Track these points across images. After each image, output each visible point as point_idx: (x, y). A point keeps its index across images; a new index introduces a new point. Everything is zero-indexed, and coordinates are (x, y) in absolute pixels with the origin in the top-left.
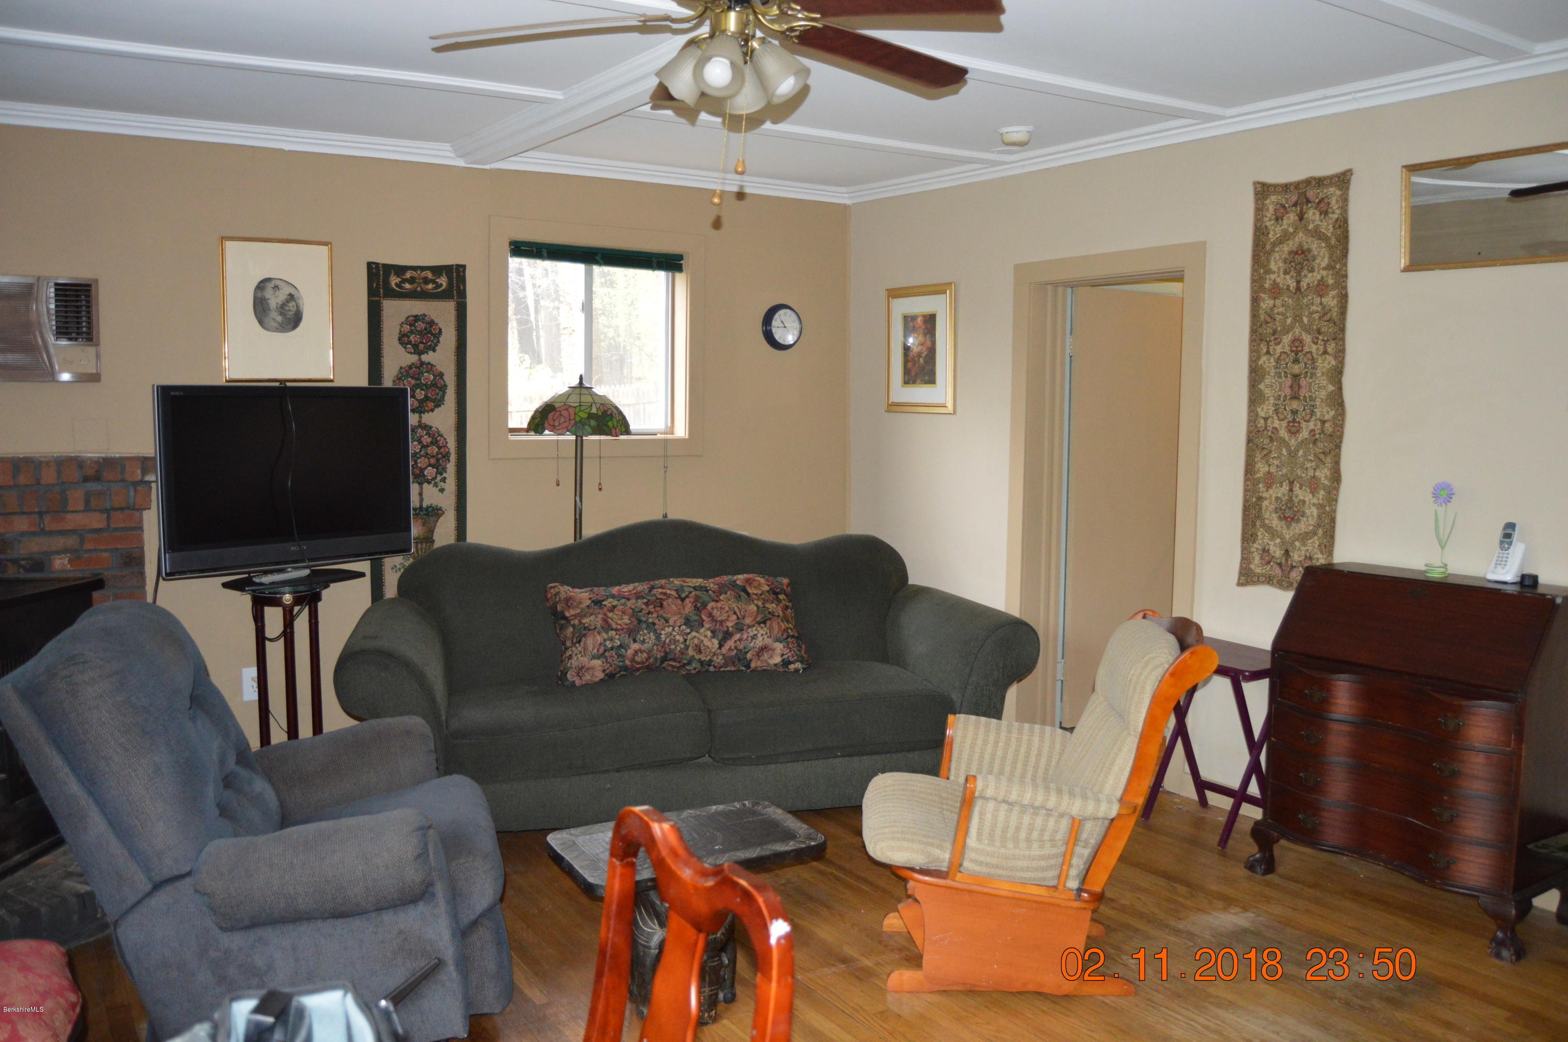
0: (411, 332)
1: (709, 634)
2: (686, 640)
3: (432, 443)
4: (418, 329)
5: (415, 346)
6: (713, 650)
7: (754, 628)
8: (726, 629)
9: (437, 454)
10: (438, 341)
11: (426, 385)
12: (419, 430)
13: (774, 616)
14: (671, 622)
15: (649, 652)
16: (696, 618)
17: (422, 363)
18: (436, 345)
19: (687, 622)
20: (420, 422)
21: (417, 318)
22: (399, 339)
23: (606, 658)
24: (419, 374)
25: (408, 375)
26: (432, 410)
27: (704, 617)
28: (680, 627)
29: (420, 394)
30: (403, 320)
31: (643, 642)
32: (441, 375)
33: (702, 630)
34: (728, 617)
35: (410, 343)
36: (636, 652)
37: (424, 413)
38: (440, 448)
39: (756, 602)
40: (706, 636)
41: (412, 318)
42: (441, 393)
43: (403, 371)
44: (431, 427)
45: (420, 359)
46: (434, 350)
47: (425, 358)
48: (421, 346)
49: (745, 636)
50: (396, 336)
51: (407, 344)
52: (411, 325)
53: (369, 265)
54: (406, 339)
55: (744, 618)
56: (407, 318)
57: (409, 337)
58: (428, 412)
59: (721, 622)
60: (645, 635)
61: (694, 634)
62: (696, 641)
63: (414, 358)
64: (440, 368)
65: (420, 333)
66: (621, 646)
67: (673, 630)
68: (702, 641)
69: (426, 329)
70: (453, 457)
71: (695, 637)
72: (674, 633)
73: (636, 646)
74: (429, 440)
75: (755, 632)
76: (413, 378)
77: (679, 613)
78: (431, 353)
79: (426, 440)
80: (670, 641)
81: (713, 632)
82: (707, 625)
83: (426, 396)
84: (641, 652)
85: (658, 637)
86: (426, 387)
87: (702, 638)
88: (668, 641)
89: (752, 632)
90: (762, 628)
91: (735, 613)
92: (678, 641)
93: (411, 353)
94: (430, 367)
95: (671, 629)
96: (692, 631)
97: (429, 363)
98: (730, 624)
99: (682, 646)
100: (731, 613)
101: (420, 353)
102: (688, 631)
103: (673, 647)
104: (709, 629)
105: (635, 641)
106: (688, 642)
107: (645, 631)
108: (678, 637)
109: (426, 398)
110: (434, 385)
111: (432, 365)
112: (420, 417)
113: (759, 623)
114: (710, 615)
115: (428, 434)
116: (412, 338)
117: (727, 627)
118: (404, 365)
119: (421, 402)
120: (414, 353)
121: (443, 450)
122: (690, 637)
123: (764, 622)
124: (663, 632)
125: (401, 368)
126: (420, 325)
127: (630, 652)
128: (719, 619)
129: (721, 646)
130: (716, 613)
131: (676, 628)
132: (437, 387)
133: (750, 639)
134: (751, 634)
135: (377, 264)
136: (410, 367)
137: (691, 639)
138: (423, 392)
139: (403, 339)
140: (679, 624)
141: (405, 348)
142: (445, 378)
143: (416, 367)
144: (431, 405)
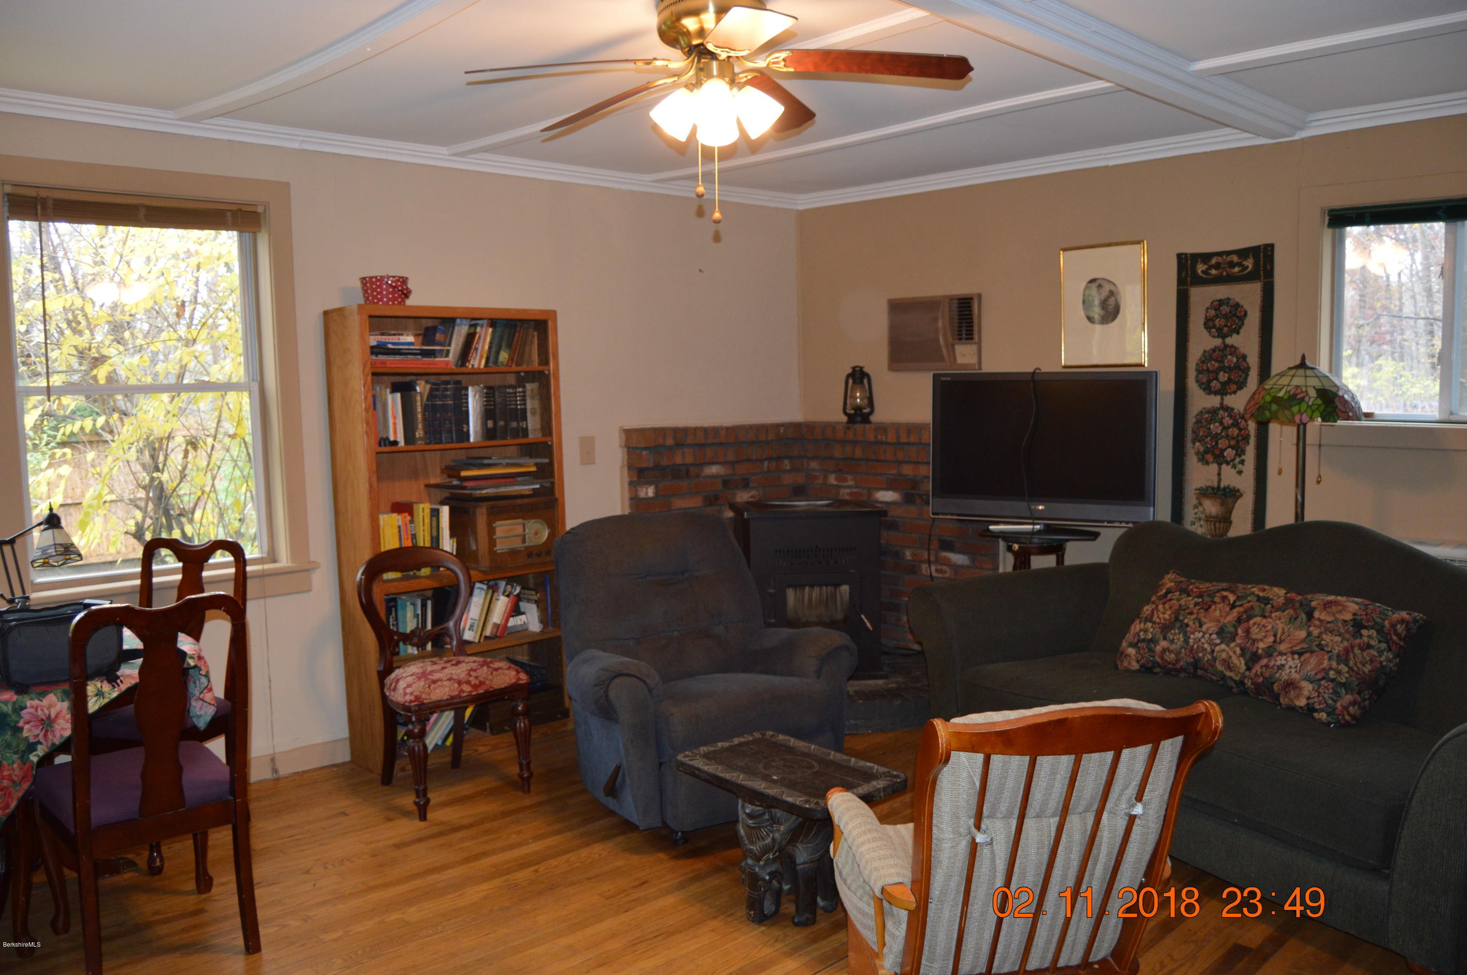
0: (1217, 316)
1: (1238, 650)
2: (1213, 651)
3: (1233, 425)
4: (1223, 313)
5: (1219, 330)
6: (1242, 671)
7: (1284, 657)
8: (1255, 650)
9: (1238, 435)
10: (1243, 324)
11: (1229, 367)
12: (1221, 412)
13: (1322, 649)
14: (1204, 628)
15: (1178, 654)
16: (1232, 629)
17: (1226, 346)
18: (1240, 328)
19: (1221, 632)
20: (1222, 403)
21: (1221, 302)
22: (1205, 324)
23: (1139, 648)
24: (1222, 357)
25: (1211, 358)
26: (1235, 392)
27: (1240, 631)
28: (1211, 635)
29: (1223, 377)
30: (1208, 305)
31: (1172, 642)
32: (1244, 357)
33: (1233, 645)
34: (1265, 637)
35: (1214, 326)
36: (1164, 650)
37: (1226, 395)
38: (1240, 430)
39: (1311, 629)
40: (1235, 653)
41: (1216, 303)
42: (1244, 375)
43: (1207, 354)
44: (1233, 409)
45: (1224, 343)
46: (1238, 333)
47: (1229, 341)
48: (1226, 329)
49: (1272, 664)
50: (1202, 322)
51: (1211, 328)
52: (1216, 309)
53: (1179, 256)
54: (1211, 324)
55: (1281, 642)
56: (1212, 303)
57: (1214, 321)
58: (1230, 394)
59: (1254, 641)
60: (1175, 634)
61: (1223, 646)
62: (1224, 655)
63: (1218, 342)
64: (1243, 350)
65: (1225, 316)
66: (1151, 640)
67: (1203, 637)
68: (1231, 657)
69: (1230, 312)
70: (1252, 440)
71: (1224, 650)
72: (1203, 640)
73: (1164, 644)
74: (1230, 422)
75: (1283, 662)
76: (1216, 361)
77: (1219, 621)
78: (1235, 336)
79: (1228, 421)
80: (1198, 647)
81: (1242, 649)
82: (1238, 641)
83: (1229, 378)
84: (1170, 651)
85: (1186, 641)
86: (1229, 369)
87: (1231, 654)
88: (1195, 647)
89: (1280, 660)
90: (1293, 659)
91: (1275, 635)
92: (1206, 650)
93: (1214, 337)
94: (1234, 350)
95: (1201, 634)
96: (1221, 643)
97: (1232, 346)
98: (1261, 645)
99: (1210, 657)
100: (1272, 633)
101: (1224, 336)
102: (1218, 641)
103: (1201, 655)
104: (1238, 645)
105: (1165, 638)
106: (1215, 654)
107: (1177, 631)
108: (1206, 646)
109: (1230, 381)
110: (1237, 367)
111: (1236, 348)
112: (1222, 399)
113: (1293, 653)
114: (1247, 631)
115: (1230, 416)
116: (1217, 322)
117: (1258, 648)
118: (1208, 349)
119: (1224, 384)
120: (1218, 337)
121: (1243, 432)
122: (1217, 648)
123: (1300, 654)
124: (1192, 636)
125: (1205, 351)
126: (1225, 309)
127: (1158, 648)
128: (1254, 637)
129: (1249, 669)
130: (1254, 630)
131: (1207, 636)
132: (1240, 369)
133: (1276, 668)
134: (1279, 663)
135: (1186, 254)
136: (1214, 350)
137: (1219, 652)
138: (1226, 375)
139: (1208, 324)
140: (1210, 632)
141: (1210, 332)
142: (1249, 360)
143: (1220, 350)
144: (1234, 387)
